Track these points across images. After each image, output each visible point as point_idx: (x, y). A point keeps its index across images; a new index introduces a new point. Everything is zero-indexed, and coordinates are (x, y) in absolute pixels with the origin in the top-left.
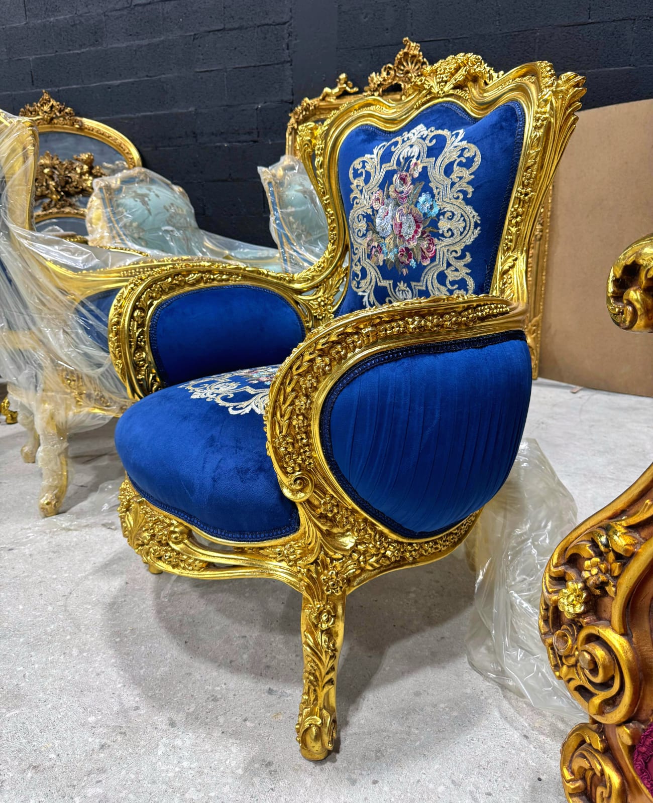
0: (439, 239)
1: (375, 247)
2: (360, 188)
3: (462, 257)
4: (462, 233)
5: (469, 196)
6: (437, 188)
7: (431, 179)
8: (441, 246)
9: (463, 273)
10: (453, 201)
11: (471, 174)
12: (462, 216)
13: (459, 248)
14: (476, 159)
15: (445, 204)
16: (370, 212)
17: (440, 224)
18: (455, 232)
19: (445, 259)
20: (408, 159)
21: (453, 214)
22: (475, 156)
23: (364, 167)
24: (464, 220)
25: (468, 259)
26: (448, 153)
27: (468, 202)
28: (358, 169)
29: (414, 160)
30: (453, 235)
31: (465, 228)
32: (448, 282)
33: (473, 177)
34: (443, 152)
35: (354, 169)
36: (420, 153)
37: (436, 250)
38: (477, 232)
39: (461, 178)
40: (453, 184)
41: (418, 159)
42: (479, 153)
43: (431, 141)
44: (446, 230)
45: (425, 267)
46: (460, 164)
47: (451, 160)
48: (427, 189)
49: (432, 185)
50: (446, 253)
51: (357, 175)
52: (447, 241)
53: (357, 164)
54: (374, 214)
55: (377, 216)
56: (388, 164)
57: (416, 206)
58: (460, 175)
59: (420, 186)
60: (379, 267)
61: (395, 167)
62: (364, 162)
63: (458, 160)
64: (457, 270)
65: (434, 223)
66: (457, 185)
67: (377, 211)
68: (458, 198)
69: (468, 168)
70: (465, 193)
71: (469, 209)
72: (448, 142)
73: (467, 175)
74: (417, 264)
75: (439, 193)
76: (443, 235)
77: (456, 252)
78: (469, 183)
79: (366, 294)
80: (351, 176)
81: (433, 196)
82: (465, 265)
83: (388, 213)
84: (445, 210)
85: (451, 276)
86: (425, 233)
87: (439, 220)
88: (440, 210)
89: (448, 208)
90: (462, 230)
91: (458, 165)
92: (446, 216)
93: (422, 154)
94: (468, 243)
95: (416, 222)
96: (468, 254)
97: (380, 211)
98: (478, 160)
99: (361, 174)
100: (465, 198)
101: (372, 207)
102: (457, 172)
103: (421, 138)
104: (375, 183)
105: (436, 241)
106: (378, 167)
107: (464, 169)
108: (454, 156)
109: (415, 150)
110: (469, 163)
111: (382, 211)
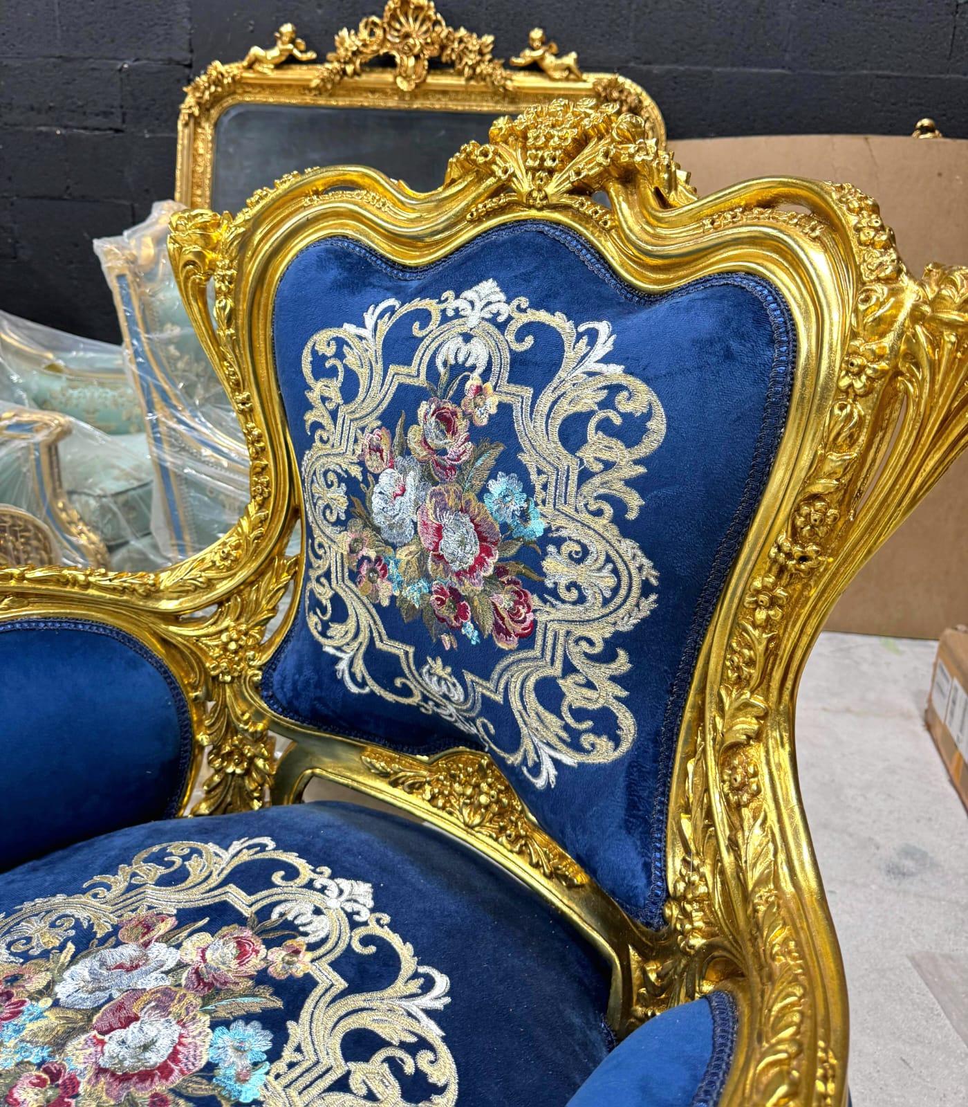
0: (545, 601)
1: (369, 559)
2: (331, 406)
3: (607, 656)
4: (606, 602)
5: (632, 515)
6: (540, 472)
7: (524, 442)
8: (549, 616)
9: (608, 695)
10: (586, 517)
11: (637, 462)
12: (609, 559)
13: (599, 634)
14: (651, 425)
15: (561, 521)
16: (356, 472)
17: (549, 564)
18: (588, 593)
19: (559, 652)
20: (459, 370)
21: (585, 551)
22: (648, 416)
23: (340, 355)
24: (615, 571)
25: (622, 663)
26: (568, 385)
27: (626, 529)
28: (324, 358)
29: (474, 380)
30: (581, 599)
31: (615, 591)
32: (565, 709)
33: (641, 470)
34: (556, 381)
35: (314, 353)
36: (490, 363)
37: (534, 623)
38: (649, 604)
39: (608, 465)
40: (585, 476)
41: (485, 376)
42: (659, 411)
43: (520, 338)
44: (563, 582)
45: (502, 654)
46: (605, 427)
47: (578, 408)
48: (510, 464)
49: (524, 458)
50: (561, 640)
51: (321, 369)
52: (566, 611)
53: (322, 341)
54: (365, 481)
55: (377, 489)
56: (404, 369)
57: (480, 497)
58: (605, 456)
59: (493, 452)
60: (378, 607)
61: (422, 381)
62: (340, 342)
63: (601, 415)
64: (590, 685)
65: (533, 554)
66: (596, 480)
67: (376, 477)
68: (599, 513)
69: (629, 446)
70: (620, 507)
71: (628, 547)
72: (570, 355)
73: (626, 460)
74: (480, 636)
75: (545, 487)
76: (554, 593)
77: (591, 643)
78: (629, 483)
79: (346, 657)
80: (307, 369)
81: (530, 491)
82: (613, 679)
83: (404, 490)
84: (564, 533)
85: (574, 694)
86: (506, 572)
87: (545, 554)
88: (548, 530)
89: (570, 530)
90: (608, 594)
91: (598, 428)
92: (565, 548)
93: (495, 369)
94: (626, 626)
95: (482, 538)
96: (621, 653)
97: (384, 479)
98: (658, 426)
99: (333, 372)
100: (618, 518)
101: (361, 463)
102: (596, 446)
103: (493, 320)
104: (370, 405)
105: (535, 601)
106: (379, 367)
107: (618, 445)
108: (589, 399)
109: (478, 353)
110: (631, 430)
111: (387, 480)
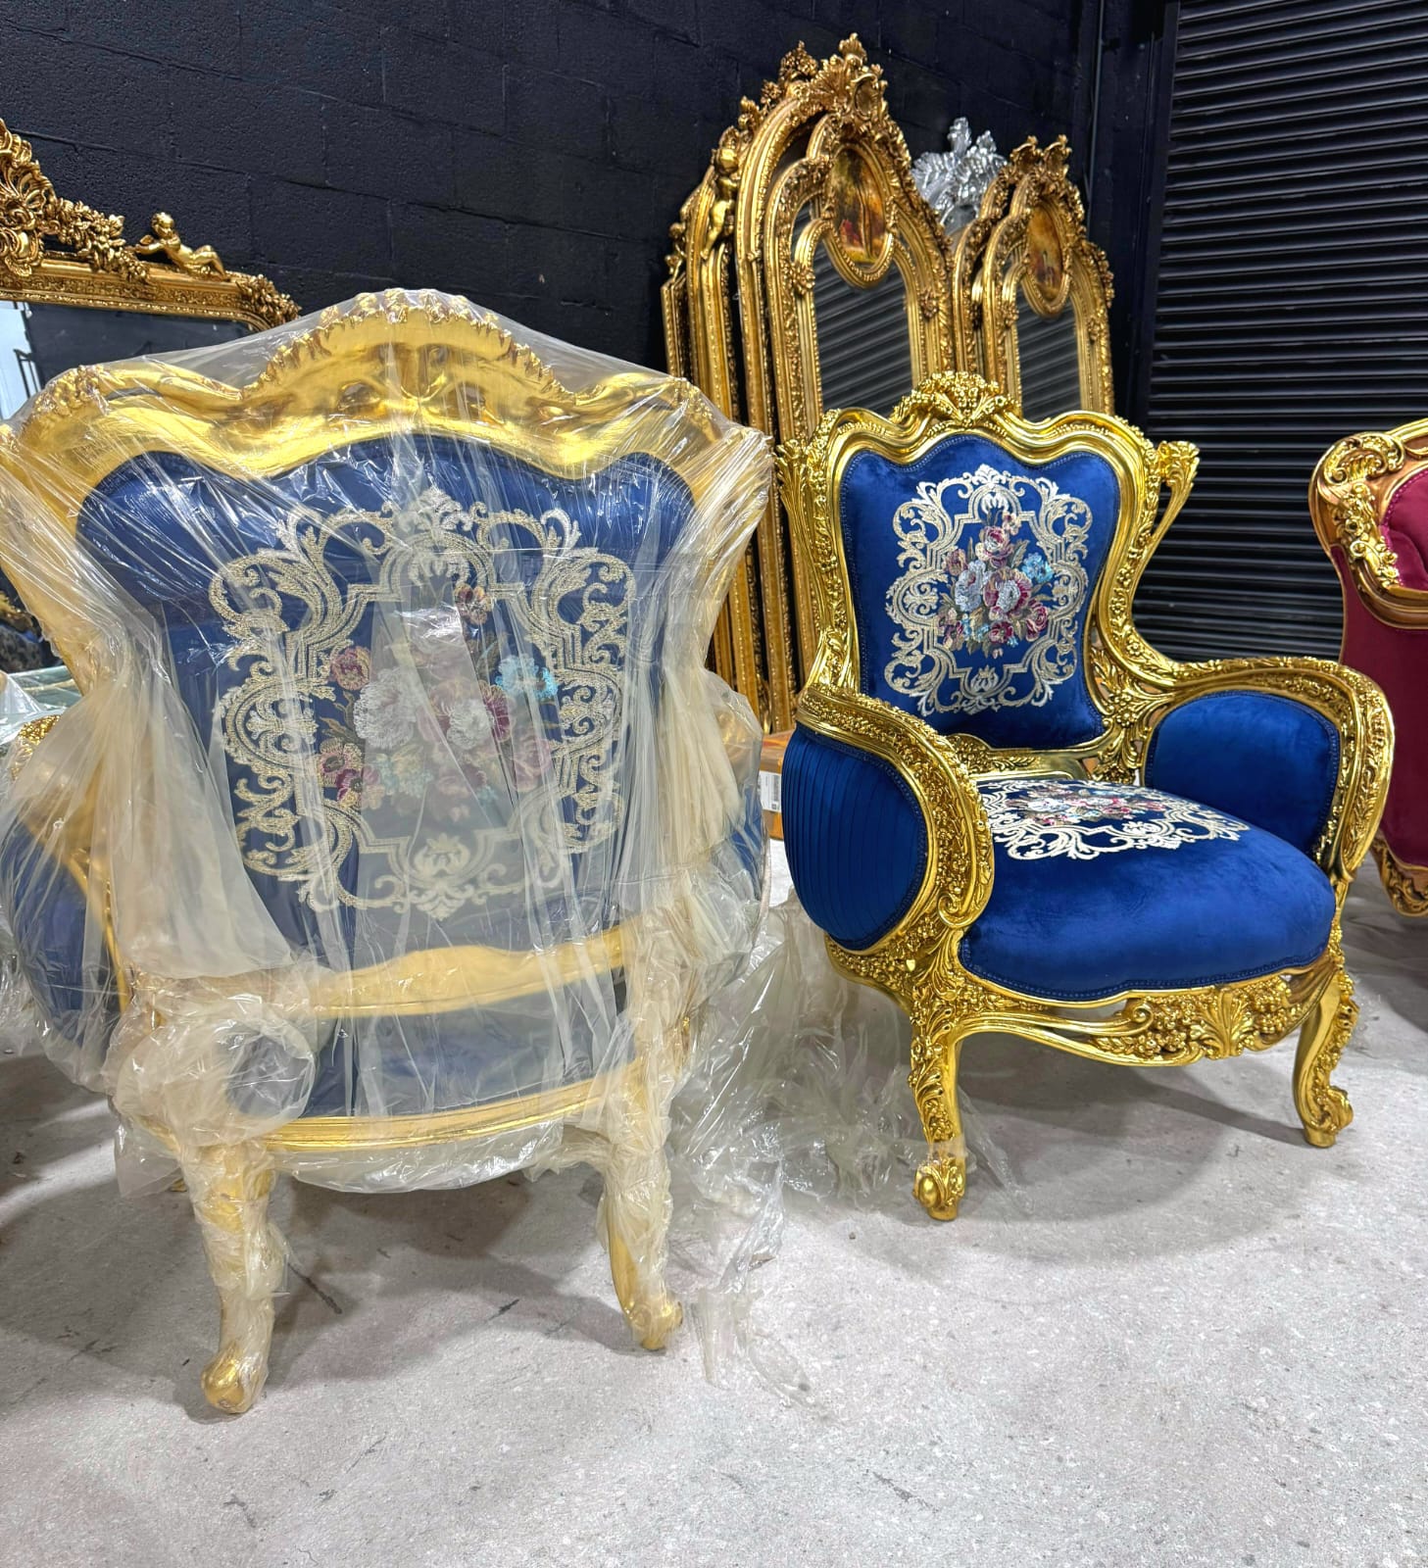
0: (1053, 609)
1: (952, 626)
2: (920, 546)
3: (1071, 626)
5: (1084, 557)
6: (1048, 548)
7: (1038, 537)
10: (1069, 563)
11: (1085, 534)
12: (1076, 580)
14: (1087, 516)
15: (1059, 569)
16: (944, 579)
17: (1054, 591)
18: (1069, 598)
19: (1057, 631)
20: (996, 511)
21: (1070, 579)
22: (1086, 513)
23: (918, 516)
24: (1078, 585)
25: (1076, 628)
26: (1049, 507)
27: (1083, 564)
28: (909, 520)
29: (1006, 513)
30: (1067, 602)
31: (1078, 594)
32: (1058, 658)
33: (1087, 536)
34: (1043, 507)
35: (901, 518)
36: (1010, 504)
37: (1048, 622)
39: (1075, 537)
40: (1067, 544)
41: (1010, 510)
42: (1088, 509)
43: (1017, 490)
44: (1060, 597)
45: (1030, 644)
46: (1071, 521)
47: (1058, 516)
48: (1033, 549)
49: (1040, 544)
50: (1059, 625)
51: (909, 527)
52: (1061, 611)
53: (904, 510)
54: (950, 582)
55: (959, 584)
56: (964, 516)
57: (1020, 570)
58: (1074, 534)
59: (1024, 545)
60: (954, 652)
61: (977, 520)
62: (916, 509)
63: (1068, 516)
64: (1066, 642)
65: (1047, 590)
66: (1071, 546)
67: (958, 577)
68: (1073, 559)
69: (1081, 527)
70: (1080, 554)
71: (1082, 572)
72: (1042, 494)
73: (1082, 532)
74: (1018, 641)
75: (1051, 555)
76: (1057, 603)
78: (1083, 543)
79: (925, 694)
80: (897, 528)
81: (1045, 558)
82: (1074, 636)
83: (976, 579)
84: (1061, 573)
85: (1062, 649)
86: (1035, 602)
87: (1054, 586)
88: (1054, 574)
89: (1063, 572)
90: (1075, 597)
91: (1068, 522)
92: (1061, 581)
93: (1014, 506)
94: (1078, 610)
95: (1021, 589)
96: (1076, 622)
98: (1090, 517)
99: (917, 527)
100: (1080, 561)
101: (947, 573)
102: (1070, 530)
103: (1000, 483)
104: (946, 540)
105: (1048, 610)
106: (947, 519)
107: (1077, 528)
108: (1061, 513)
109: (1001, 499)
110: (1080, 520)
111: (963, 577)
